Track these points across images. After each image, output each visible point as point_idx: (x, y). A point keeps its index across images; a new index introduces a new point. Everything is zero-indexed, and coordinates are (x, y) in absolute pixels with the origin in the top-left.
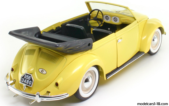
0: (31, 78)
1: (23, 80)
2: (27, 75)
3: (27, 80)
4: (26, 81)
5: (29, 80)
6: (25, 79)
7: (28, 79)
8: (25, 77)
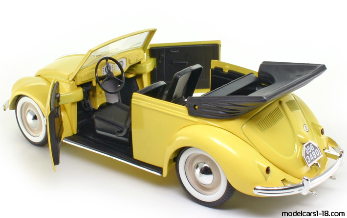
0: (313, 145)
1: (309, 159)
2: (308, 147)
3: (311, 153)
4: (313, 156)
5: (314, 151)
6: (309, 155)
7: (312, 151)
8: (308, 153)
